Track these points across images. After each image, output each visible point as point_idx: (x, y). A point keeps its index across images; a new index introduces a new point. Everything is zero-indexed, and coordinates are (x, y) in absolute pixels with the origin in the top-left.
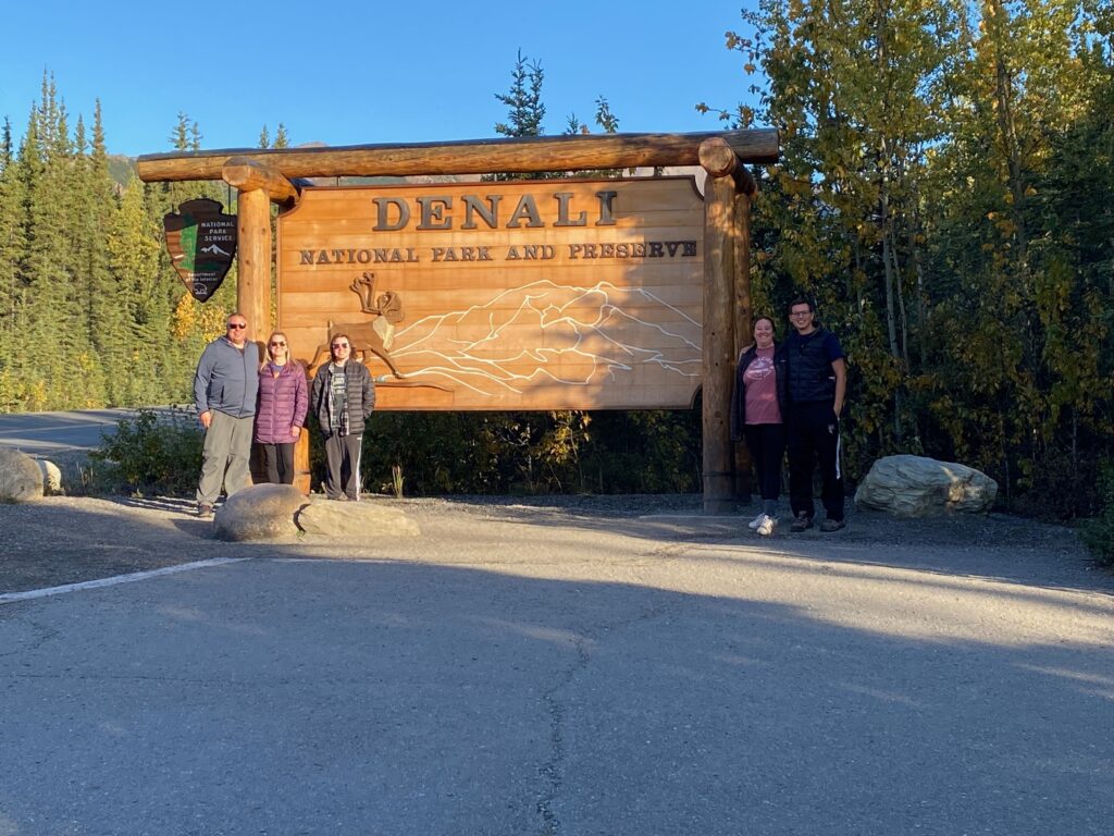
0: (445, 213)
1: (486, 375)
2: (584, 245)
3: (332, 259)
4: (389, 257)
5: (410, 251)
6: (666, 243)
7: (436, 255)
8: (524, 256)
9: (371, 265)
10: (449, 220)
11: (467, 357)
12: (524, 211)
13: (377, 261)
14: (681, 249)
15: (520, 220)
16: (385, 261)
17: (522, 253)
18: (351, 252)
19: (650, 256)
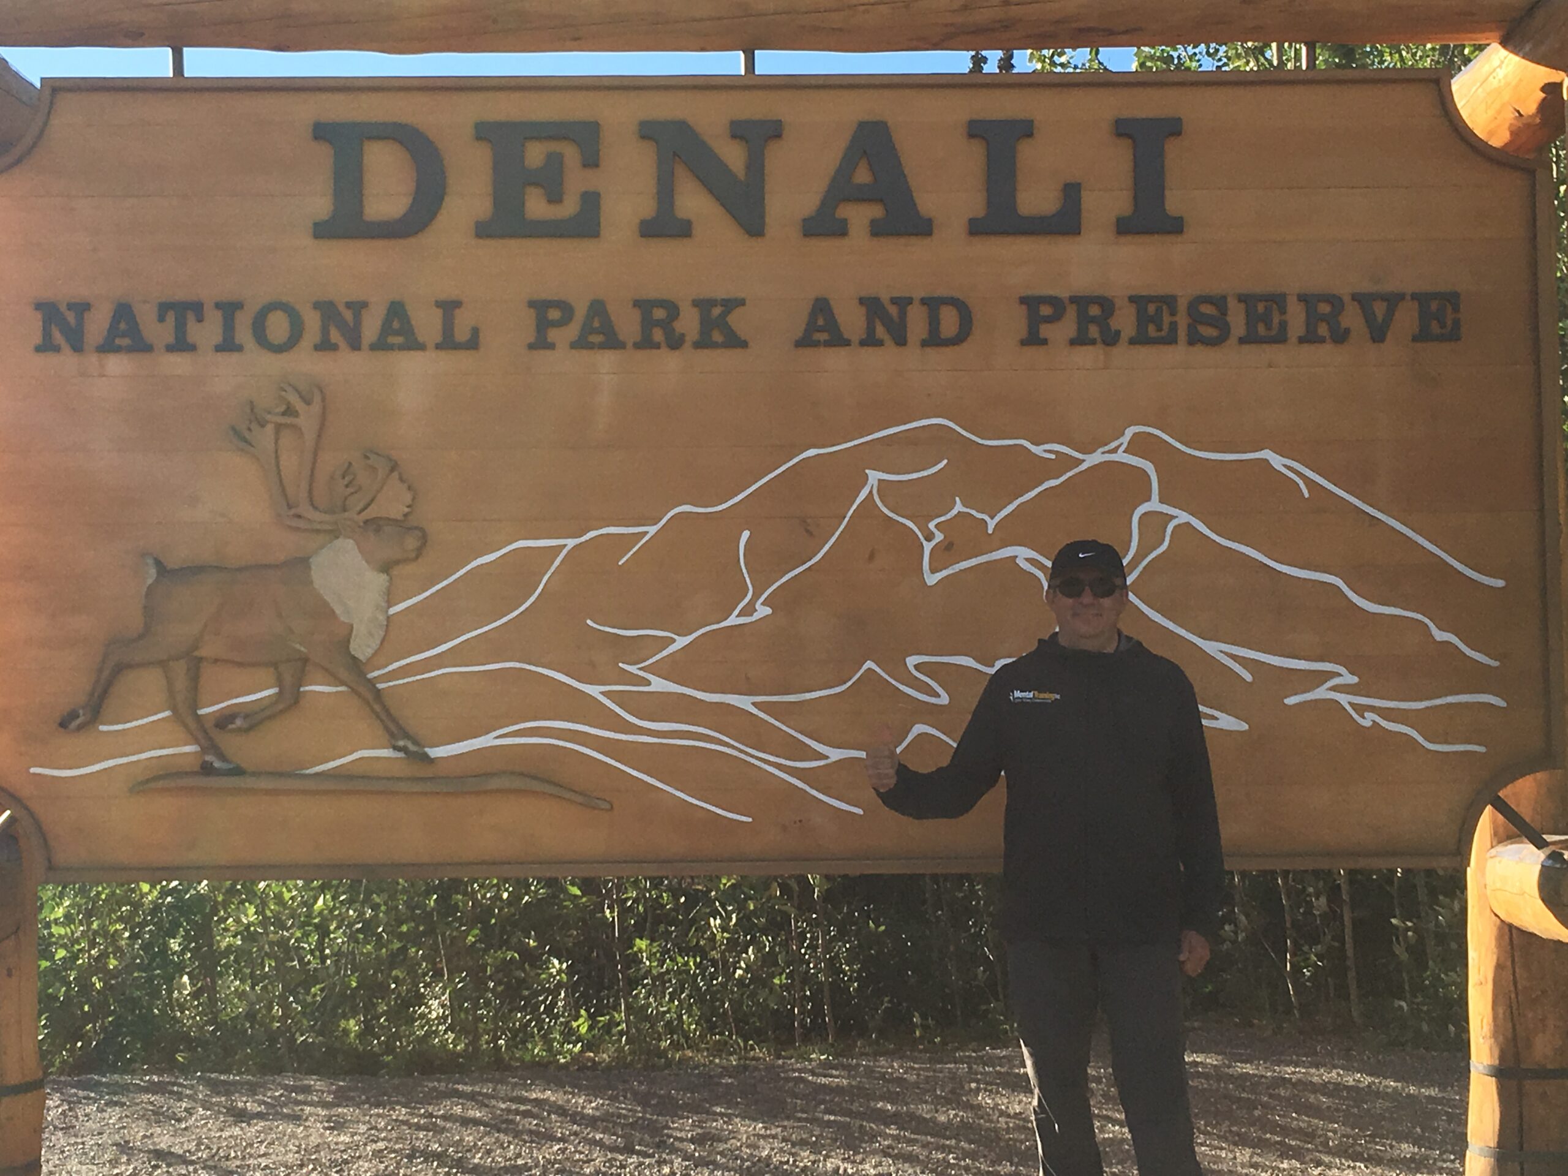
0: (577, 181)
1: (730, 747)
2: (1074, 300)
4: (371, 328)
5: (449, 308)
6: (1355, 297)
8: (862, 333)
9: (303, 358)
11: (658, 684)
12: (862, 176)
13: (325, 346)
14: (1406, 318)
15: (844, 211)
16: (356, 347)
17: (853, 323)
18: (230, 309)
19: (1301, 340)
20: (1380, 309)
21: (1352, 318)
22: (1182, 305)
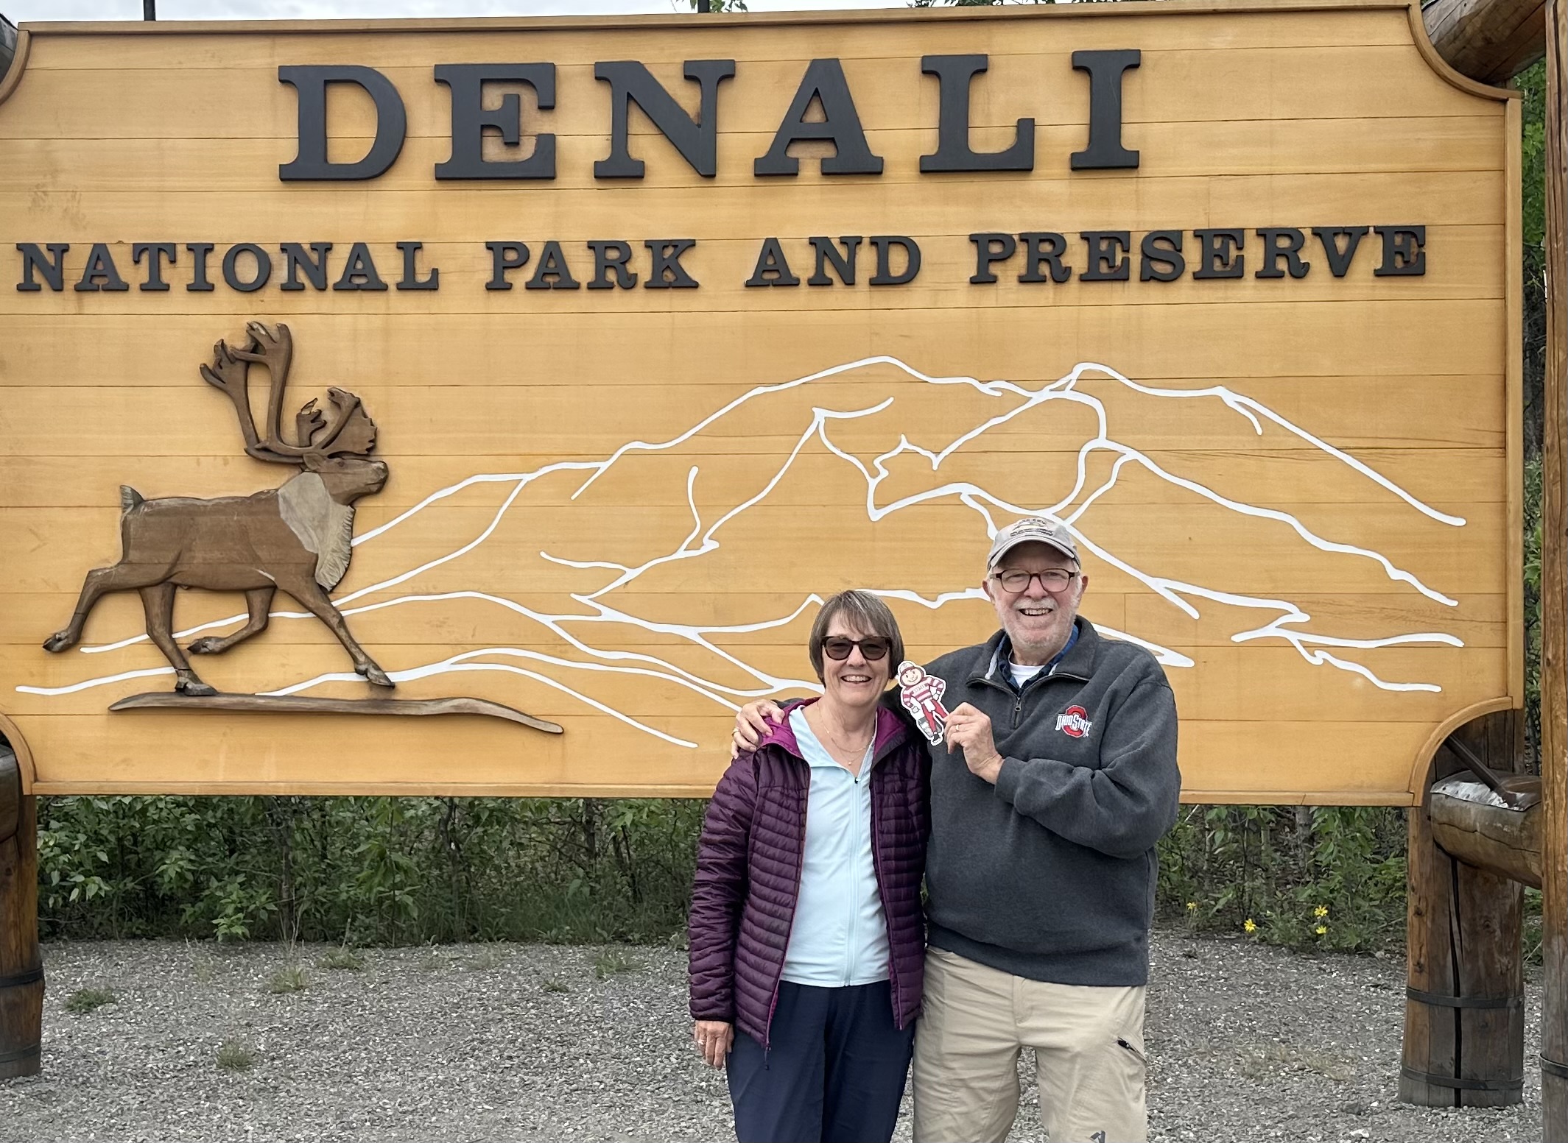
0: (535, 123)
1: (677, 676)
2: (1025, 238)
3: (134, 275)
4: (336, 271)
5: (410, 250)
6: (1317, 232)
7: (502, 267)
8: (811, 273)
9: (271, 299)
10: (547, 144)
11: (609, 615)
12: (815, 116)
13: (292, 287)
14: (1370, 254)
15: (796, 152)
16: (321, 287)
17: (801, 262)
18: (202, 251)
19: (1259, 276)
20: (1341, 243)
21: (1313, 254)
22: (1136, 241)
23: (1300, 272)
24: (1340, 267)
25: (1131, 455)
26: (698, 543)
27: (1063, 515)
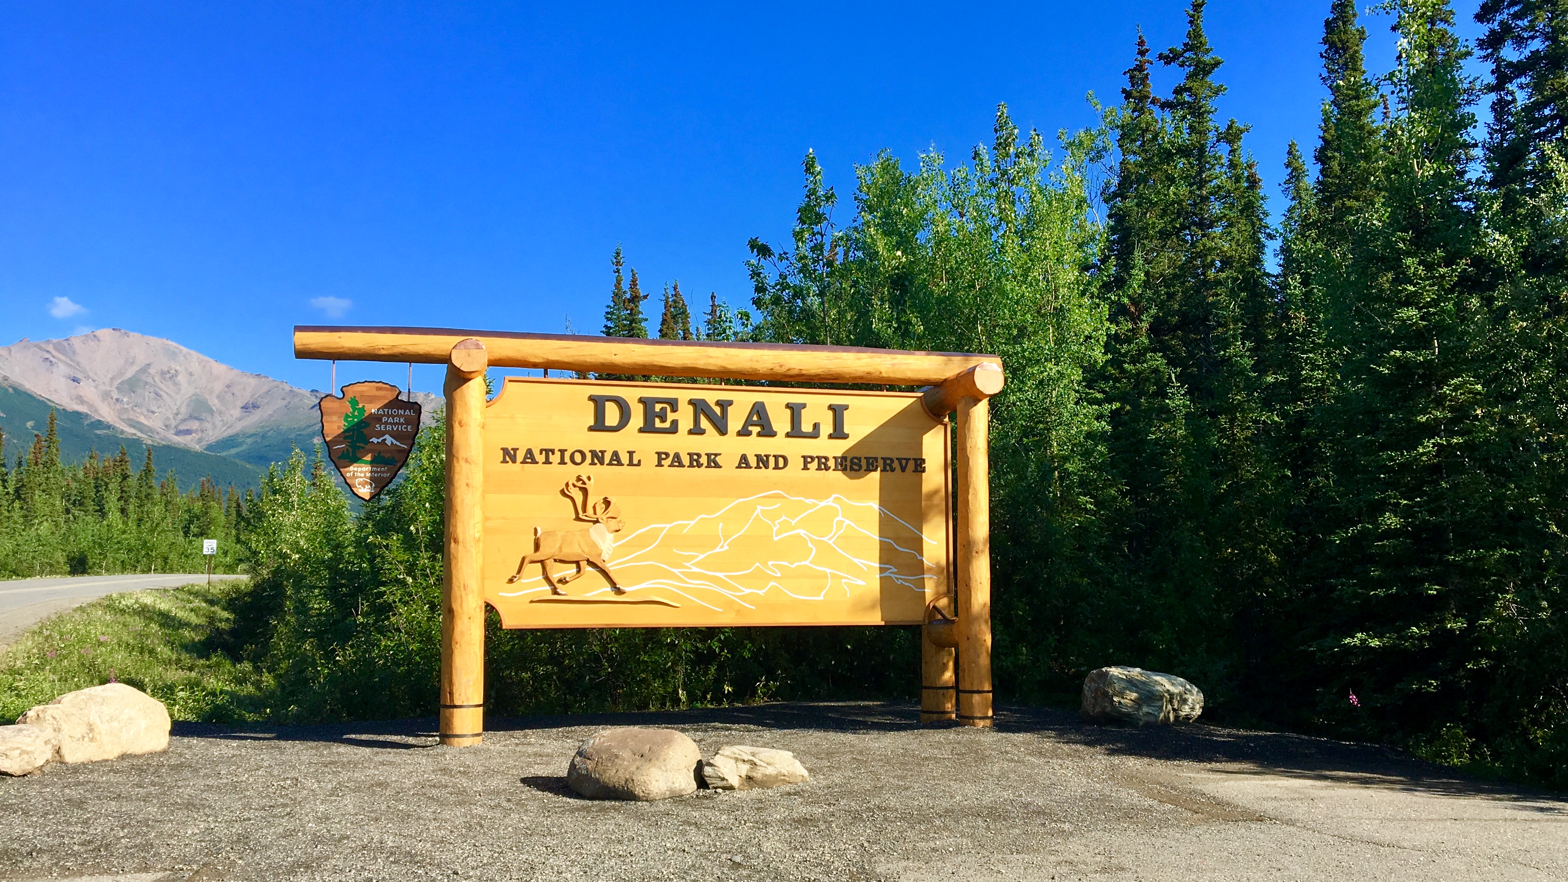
0: (671, 416)
1: (716, 588)
2: (817, 457)
3: (540, 458)
4: (607, 458)
5: (631, 453)
6: (897, 459)
7: (660, 460)
8: (755, 465)
9: (586, 467)
10: (675, 423)
11: (695, 569)
12: (755, 418)
13: (593, 463)
14: (912, 465)
15: (750, 428)
16: (603, 464)
17: (753, 461)
18: (562, 452)
19: (882, 471)
20: (904, 462)
21: (896, 464)
22: (849, 460)
23: (893, 470)
24: (903, 469)
25: (848, 522)
26: (722, 547)
27: (830, 539)
